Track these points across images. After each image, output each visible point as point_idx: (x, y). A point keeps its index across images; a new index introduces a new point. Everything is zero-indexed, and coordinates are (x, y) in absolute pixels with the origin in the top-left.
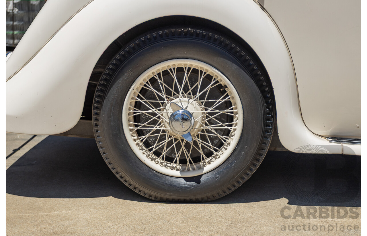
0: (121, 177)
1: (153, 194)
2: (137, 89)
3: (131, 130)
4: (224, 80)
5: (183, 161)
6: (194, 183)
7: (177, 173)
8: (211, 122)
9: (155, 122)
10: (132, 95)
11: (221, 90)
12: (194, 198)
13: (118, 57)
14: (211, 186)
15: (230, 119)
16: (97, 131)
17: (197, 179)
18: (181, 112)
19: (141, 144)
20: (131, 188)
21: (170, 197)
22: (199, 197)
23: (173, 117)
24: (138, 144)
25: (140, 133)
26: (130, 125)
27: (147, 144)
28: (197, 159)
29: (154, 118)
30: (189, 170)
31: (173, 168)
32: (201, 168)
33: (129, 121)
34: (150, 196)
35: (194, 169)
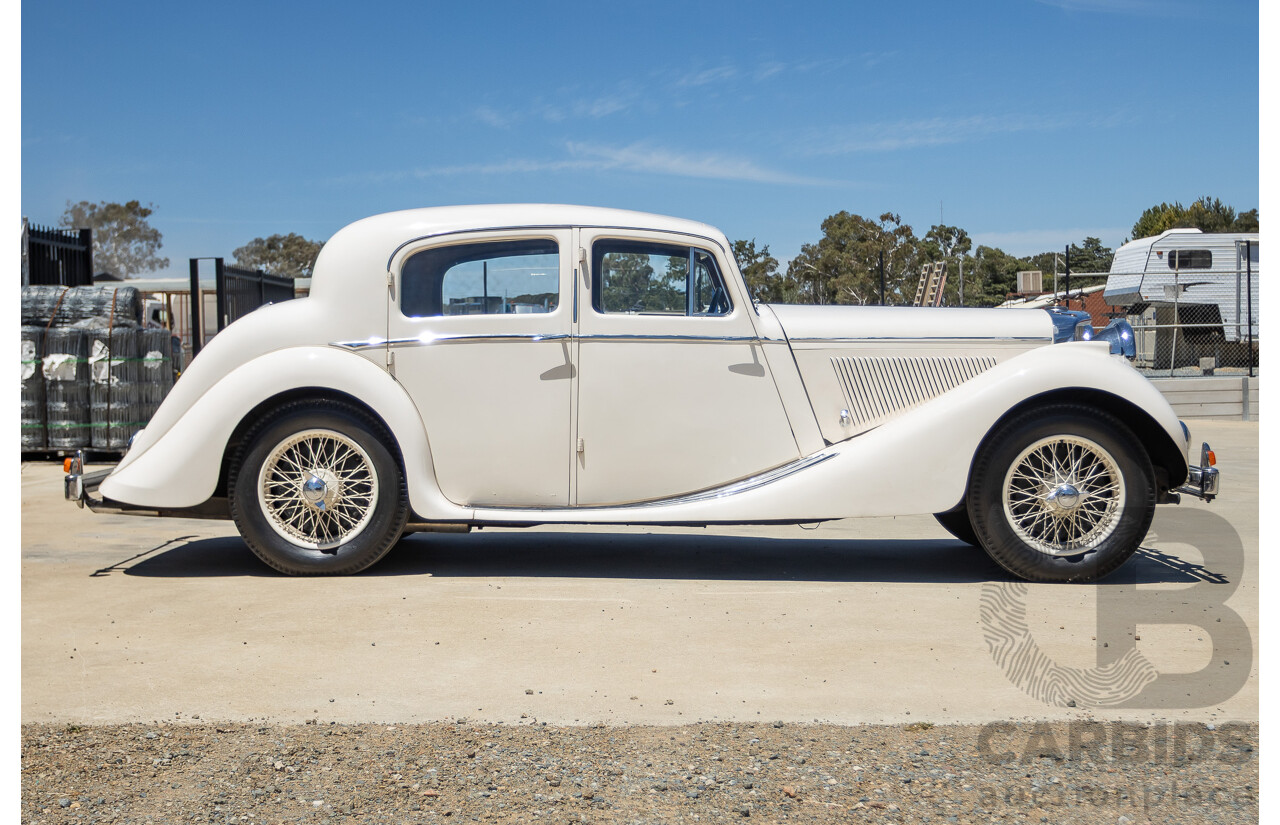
0: (257, 551)
1: (290, 567)
2: (273, 460)
3: (267, 503)
4: (360, 450)
5: (320, 535)
6: (330, 555)
7: (315, 546)
8: (348, 493)
9: (291, 494)
10: (268, 467)
11: (355, 460)
12: (331, 571)
13: (254, 428)
14: (347, 558)
15: (366, 489)
16: (232, 504)
17: (334, 551)
18: (314, 480)
19: (277, 516)
20: (267, 563)
21: (307, 571)
22: (336, 569)
23: (307, 486)
24: (274, 517)
25: (277, 505)
26: (266, 497)
27: (284, 517)
28: (334, 532)
29: (291, 490)
30: (326, 543)
31: (310, 542)
32: (338, 540)
33: (265, 493)
34: (287, 570)
35: (332, 542)
